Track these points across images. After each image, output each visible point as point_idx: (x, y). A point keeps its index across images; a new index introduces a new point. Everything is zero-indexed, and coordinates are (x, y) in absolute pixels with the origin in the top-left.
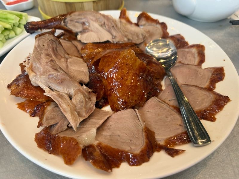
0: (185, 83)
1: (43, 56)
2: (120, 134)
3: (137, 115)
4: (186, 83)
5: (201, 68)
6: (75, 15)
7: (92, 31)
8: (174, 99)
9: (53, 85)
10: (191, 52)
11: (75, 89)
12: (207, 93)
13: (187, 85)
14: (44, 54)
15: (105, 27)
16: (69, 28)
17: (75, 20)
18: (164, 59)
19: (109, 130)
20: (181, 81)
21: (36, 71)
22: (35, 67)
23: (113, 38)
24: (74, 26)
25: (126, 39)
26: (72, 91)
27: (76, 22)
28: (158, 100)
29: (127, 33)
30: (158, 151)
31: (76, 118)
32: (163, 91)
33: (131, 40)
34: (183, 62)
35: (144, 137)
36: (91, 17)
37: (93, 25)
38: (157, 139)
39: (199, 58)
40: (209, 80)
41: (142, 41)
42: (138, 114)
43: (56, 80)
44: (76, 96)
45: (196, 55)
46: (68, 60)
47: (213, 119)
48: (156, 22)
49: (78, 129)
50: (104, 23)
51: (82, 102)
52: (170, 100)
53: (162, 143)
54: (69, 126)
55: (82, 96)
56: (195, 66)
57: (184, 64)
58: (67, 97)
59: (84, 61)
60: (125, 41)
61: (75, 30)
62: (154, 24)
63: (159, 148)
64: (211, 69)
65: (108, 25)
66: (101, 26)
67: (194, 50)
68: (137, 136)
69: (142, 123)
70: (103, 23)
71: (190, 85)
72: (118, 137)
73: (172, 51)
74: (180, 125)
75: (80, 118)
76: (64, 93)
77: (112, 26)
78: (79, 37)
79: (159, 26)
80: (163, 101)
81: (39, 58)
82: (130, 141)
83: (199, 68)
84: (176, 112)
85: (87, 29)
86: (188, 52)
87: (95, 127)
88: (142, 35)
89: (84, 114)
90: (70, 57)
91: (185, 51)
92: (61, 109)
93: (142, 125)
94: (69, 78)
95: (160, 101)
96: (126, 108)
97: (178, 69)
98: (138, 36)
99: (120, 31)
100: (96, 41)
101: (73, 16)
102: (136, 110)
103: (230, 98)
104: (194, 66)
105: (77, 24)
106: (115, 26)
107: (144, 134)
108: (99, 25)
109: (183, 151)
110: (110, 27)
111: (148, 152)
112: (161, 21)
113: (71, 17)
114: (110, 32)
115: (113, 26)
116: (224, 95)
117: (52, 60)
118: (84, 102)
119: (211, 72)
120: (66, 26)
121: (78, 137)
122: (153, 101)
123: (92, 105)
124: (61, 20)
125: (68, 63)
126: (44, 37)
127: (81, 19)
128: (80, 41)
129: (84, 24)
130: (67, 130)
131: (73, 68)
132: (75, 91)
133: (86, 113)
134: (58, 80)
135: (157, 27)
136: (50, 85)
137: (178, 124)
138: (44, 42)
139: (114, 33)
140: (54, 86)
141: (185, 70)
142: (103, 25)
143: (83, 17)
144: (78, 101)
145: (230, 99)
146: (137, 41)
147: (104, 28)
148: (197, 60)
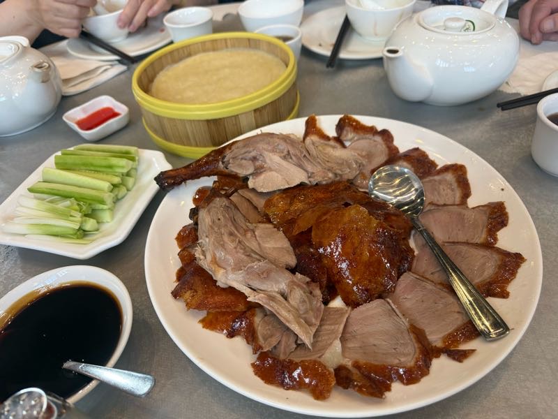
0: (448, 241)
1: (226, 238)
2: (376, 342)
3: (393, 309)
4: (449, 238)
5: (467, 207)
6: (238, 148)
7: (270, 169)
8: (438, 269)
9: (255, 282)
10: (446, 180)
11: (287, 281)
12: (487, 253)
13: (453, 242)
14: (226, 235)
15: (291, 158)
16: (232, 171)
17: (240, 157)
18: (407, 204)
19: (355, 338)
20: (440, 236)
21: (223, 264)
22: (220, 259)
23: (309, 177)
24: (241, 166)
25: (330, 175)
26: (283, 286)
27: (242, 159)
28: (415, 276)
29: (329, 164)
30: (437, 356)
31: (306, 328)
32: (416, 259)
33: (341, 175)
34: (435, 201)
35: (414, 340)
36: (265, 146)
37: (271, 160)
38: (430, 340)
39: (461, 191)
40: (485, 230)
41: (358, 172)
42: (394, 307)
43: (258, 274)
44: (293, 294)
45: (455, 185)
46: (256, 233)
47: (505, 295)
48: (372, 130)
49: (314, 345)
50: (288, 152)
51: (304, 301)
52: (432, 274)
53: (439, 344)
54: (299, 342)
55: (302, 292)
56: (458, 205)
57: (438, 206)
58: (281, 299)
59: (275, 227)
60: (330, 178)
61: (242, 172)
62: (370, 136)
63: (437, 352)
64: (485, 208)
65: (295, 156)
66: (284, 158)
67: (449, 177)
68: (402, 342)
69: (404, 320)
70: (285, 152)
71: (458, 243)
72: (374, 348)
73: (416, 190)
74: (459, 312)
75: (311, 328)
76: (275, 292)
77: (303, 155)
78: (251, 184)
79: (378, 139)
80: (423, 277)
81: (222, 243)
82: (394, 351)
83: (464, 209)
84: (448, 293)
85: (262, 167)
86: (440, 182)
87: (336, 338)
88: (356, 162)
89: (314, 320)
90: (255, 227)
91: (435, 181)
92: (282, 319)
93: (405, 323)
94: (274, 267)
95: (418, 277)
96: (370, 299)
97: (430, 216)
98: (349, 166)
99: (319, 162)
100: (282, 188)
101: (236, 151)
102: (388, 300)
103: (524, 256)
104: (456, 207)
105: (243, 161)
106: (307, 155)
107: (412, 336)
108: (281, 157)
109: (473, 351)
110: (300, 159)
111: (425, 361)
112: (379, 128)
113: (233, 153)
114: (300, 166)
115: (305, 156)
116: (514, 252)
117: (240, 242)
118: (307, 300)
119: (485, 213)
120: (227, 168)
121: (320, 357)
122: (406, 279)
123: (319, 304)
124: (218, 161)
125: (258, 238)
126: (214, 205)
127: (250, 152)
128: (254, 190)
129: (254, 159)
130: (296, 348)
131: (267, 245)
132: (288, 286)
133: (316, 318)
134: (263, 274)
135: (375, 141)
136: (251, 283)
137: (455, 312)
138: (217, 213)
139: (310, 168)
140: (256, 284)
141: (442, 216)
142: (287, 156)
143: (251, 149)
144: (298, 301)
145: (523, 258)
146: (350, 174)
147: (290, 160)
148: (458, 194)
